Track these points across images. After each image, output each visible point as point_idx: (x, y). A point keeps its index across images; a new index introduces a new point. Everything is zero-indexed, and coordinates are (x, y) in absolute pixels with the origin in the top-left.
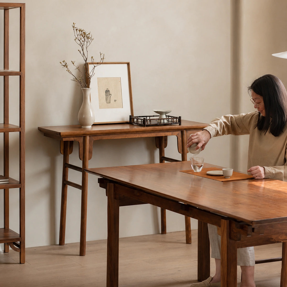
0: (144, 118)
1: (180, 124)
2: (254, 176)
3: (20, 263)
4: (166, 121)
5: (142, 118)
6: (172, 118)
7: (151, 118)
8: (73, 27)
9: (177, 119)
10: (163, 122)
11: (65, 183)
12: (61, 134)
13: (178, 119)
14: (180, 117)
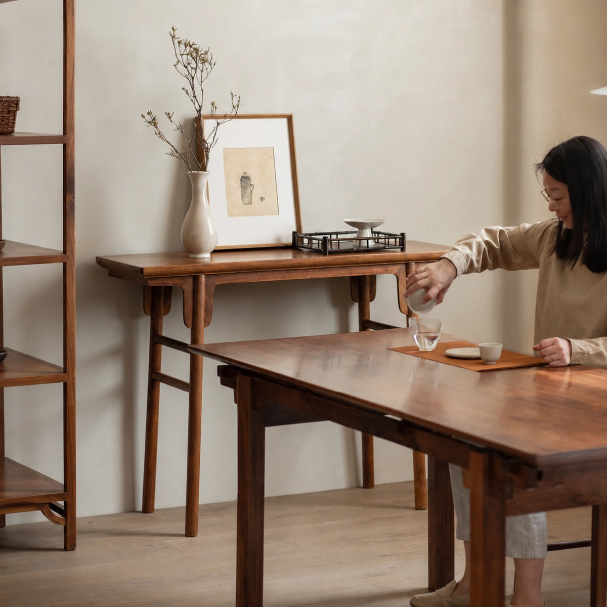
0: (324, 237)
1: (403, 250)
2: (547, 359)
3: (66, 549)
4: (371, 243)
5: (321, 237)
6: (387, 236)
7: (340, 237)
8: (172, 38)
9: (396, 238)
10: (366, 245)
11: (156, 378)
12: (145, 272)
13: (400, 238)
14: (403, 234)
